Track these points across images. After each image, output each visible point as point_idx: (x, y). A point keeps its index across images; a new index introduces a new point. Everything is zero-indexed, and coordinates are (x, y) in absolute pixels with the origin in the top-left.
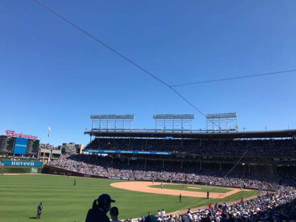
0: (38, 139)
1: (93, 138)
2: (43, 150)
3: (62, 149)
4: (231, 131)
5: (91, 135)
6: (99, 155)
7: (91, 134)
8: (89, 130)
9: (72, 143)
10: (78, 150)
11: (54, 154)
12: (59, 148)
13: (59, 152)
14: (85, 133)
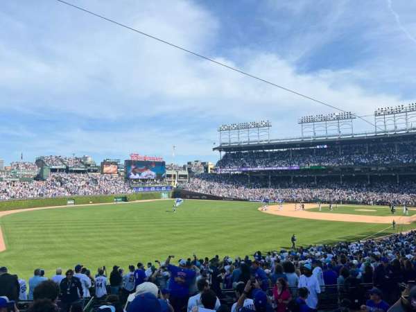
0: (164, 160)
1: (223, 153)
2: (168, 172)
3: (188, 169)
4: (413, 131)
5: (220, 151)
6: (232, 173)
7: (220, 149)
8: (218, 145)
9: (197, 161)
10: (206, 168)
11: (180, 176)
12: (184, 168)
13: (186, 173)
14: (214, 149)
